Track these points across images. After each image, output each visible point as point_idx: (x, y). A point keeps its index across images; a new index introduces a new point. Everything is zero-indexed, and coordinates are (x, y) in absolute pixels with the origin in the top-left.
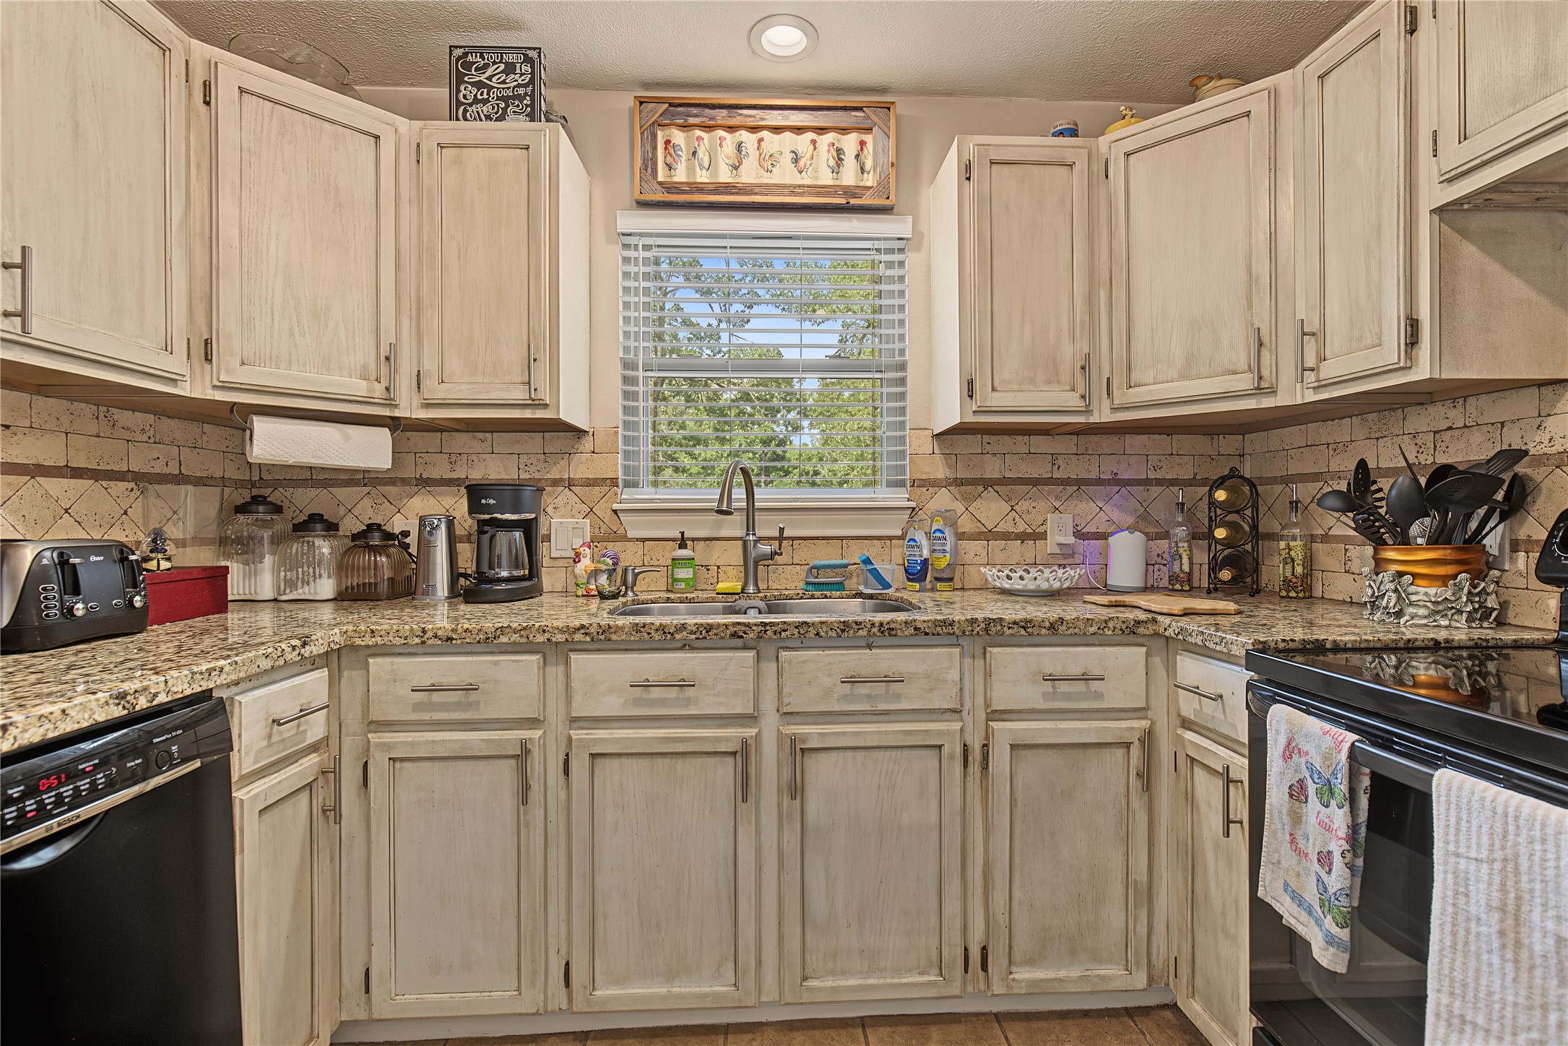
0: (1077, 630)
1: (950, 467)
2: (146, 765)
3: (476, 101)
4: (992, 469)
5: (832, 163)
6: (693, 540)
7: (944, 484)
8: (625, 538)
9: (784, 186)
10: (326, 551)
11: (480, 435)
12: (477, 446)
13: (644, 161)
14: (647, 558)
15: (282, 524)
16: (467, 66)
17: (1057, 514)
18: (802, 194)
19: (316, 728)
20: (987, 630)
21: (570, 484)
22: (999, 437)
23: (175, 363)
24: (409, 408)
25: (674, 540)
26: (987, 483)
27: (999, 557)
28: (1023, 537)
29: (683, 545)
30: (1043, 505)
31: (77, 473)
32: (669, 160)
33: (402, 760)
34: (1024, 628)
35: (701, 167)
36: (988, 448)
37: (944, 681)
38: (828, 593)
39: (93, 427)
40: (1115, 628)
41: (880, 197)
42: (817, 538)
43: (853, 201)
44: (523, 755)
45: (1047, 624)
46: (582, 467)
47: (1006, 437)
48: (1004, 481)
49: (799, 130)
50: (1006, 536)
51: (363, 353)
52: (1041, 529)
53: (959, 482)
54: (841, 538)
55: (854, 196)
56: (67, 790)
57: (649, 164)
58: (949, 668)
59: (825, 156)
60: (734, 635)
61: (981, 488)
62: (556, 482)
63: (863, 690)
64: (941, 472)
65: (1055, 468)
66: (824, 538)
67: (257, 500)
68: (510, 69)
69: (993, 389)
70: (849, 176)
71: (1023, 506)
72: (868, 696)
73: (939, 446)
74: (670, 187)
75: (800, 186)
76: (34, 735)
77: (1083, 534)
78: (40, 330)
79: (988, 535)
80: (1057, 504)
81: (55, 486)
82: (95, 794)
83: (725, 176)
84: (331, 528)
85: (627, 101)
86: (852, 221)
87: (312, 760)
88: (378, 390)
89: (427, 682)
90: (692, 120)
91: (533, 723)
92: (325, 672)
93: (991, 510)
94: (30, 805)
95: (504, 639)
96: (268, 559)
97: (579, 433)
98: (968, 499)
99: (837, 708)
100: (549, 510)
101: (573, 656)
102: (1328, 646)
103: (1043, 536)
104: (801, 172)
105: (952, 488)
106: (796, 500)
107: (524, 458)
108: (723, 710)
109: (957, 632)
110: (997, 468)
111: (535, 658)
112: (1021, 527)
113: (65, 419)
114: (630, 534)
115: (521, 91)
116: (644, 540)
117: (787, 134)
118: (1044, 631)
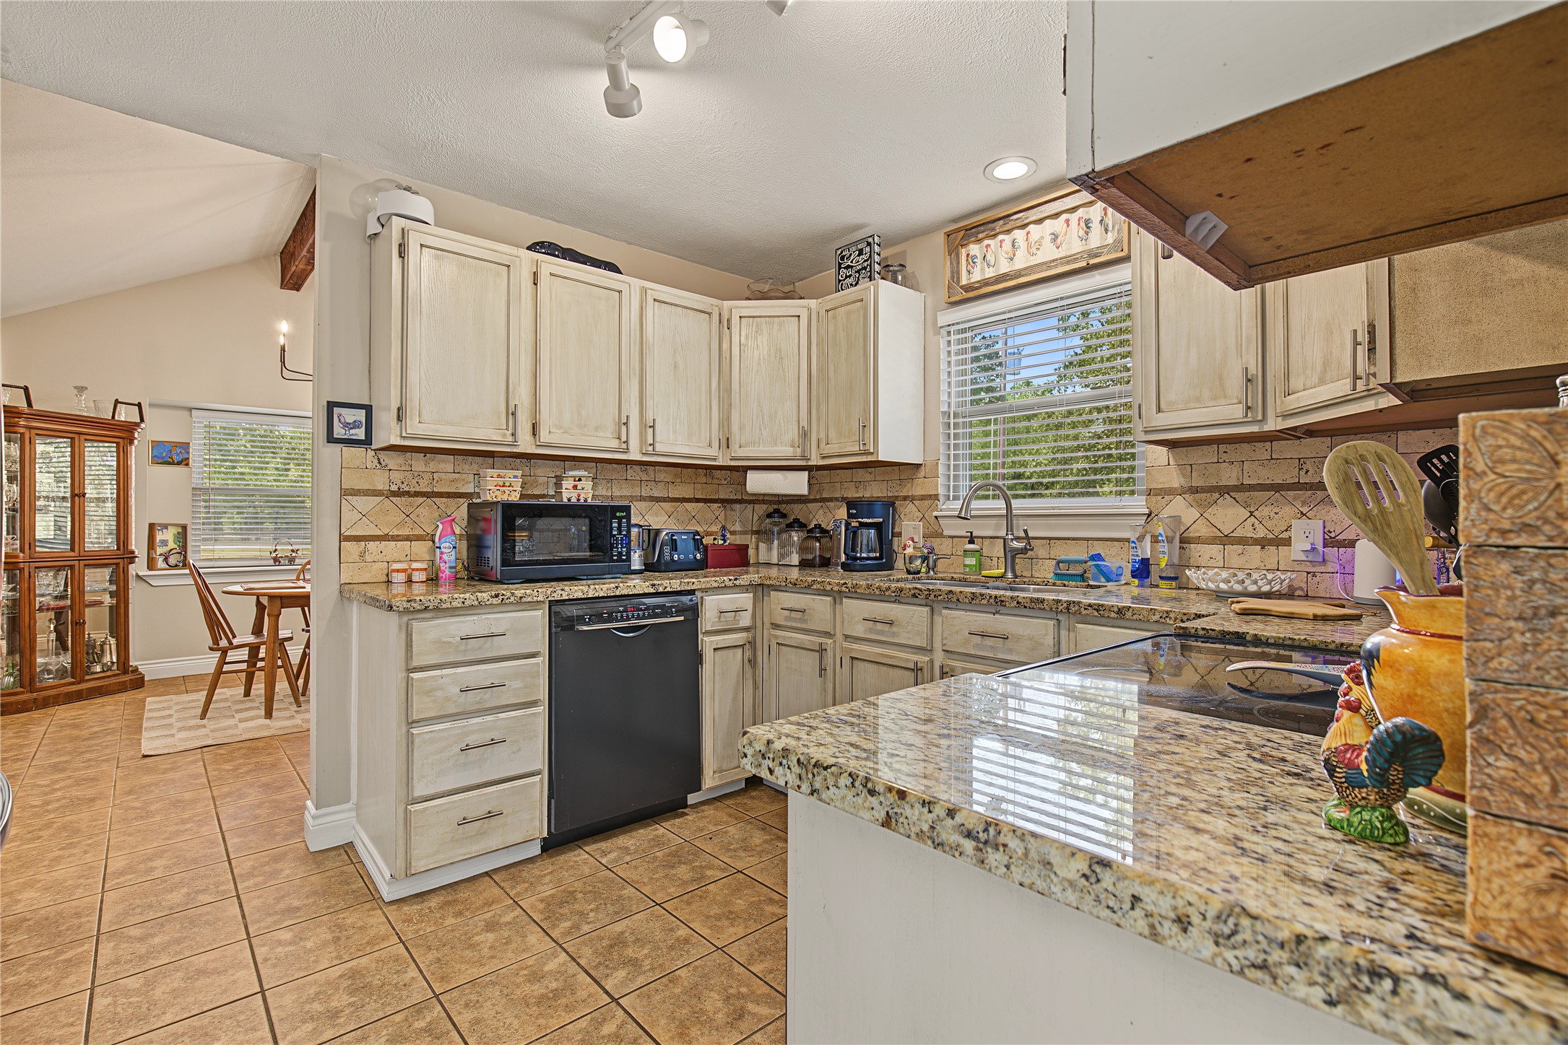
0: (1141, 617)
1: (1184, 476)
2: (661, 613)
3: (846, 277)
4: (1229, 476)
5: (1082, 233)
6: (978, 537)
7: (1179, 492)
8: (941, 535)
9: (1042, 264)
10: (796, 539)
11: (870, 470)
12: (868, 478)
13: (952, 272)
14: (954, 550)
15: (784, 522)
16: (842, 258)
17: (1304, 520)
18: (1056, 267)
19: (745, 620)
20: (1068, 609)
21: (912, 499)
22: (1237, 446)
23: (712, 452)
24: (815, 461)
25: (966, 537)
26: (1224, 490)
27: (1236, 561)
28: (1263, 543)
29: (971, 542)
30: (1287, 511)
31: (698, 500)
32: (969, 267)
33: (783, 645)
34: (1097, 610)
35: (989, 265)
36: (1225, 457)
37: (1042, 644)
38: (1066, 583)
39: (704, 480)
40: (1176, 619)
41: (1117, 251)
42: (1068, 539)
43: (1092, 262)
44: (822, 651)
45: (1116, 609)
46: (918, 489)
47: (1245, 446)
48: (1241, 488)
49: (1057, 215)
50: (1243, 541)
51: (793, 433)
52: (1285, 535)
53: (1194, 490)
54: (1088, 539)
55: (1096, 256)
56: (636, 614)
57: (956, 275)
58: (1046, 635)
59: (1076, 229)
60: (914, 596)
61: (1217, 495)
62: (905, 498)
63: (989, 642)
64: (1176, 481)
65: (1302, 473)
66: (1074, 539)
67: (776, 511)
68: (861, 252)
69: (1159, 410)
70: (1096, 240)
71: (1265, 511)
72: (992, 647)
73: (1174, 457)
74: (967, 288)
75: (1054, 261)
76: (625, 592)
77: (1337, 541)
78: (659, 448)
79: (1225, 540)
80: (1305, 510)
81: (689, 506)
82: (644, 617)
83: (1004, 268)
84: (802, 526)
85: (940, 238)
86: (1094, 276)
87: (744, 635)
88: (799, 451)
89: (789, 606)
90: (981, 236)
91: (827, 634)
92: (751, 595)
93: (1229, 516)
94: (625, 614)
95: (815, 587)
96: (776, 542)
97: (918, 466)
98: (1203, 507)
99: (973, 652)
100: (902, 516)
101: (844, 600)
102: (1248, 638)
103: (1287, 542)
104: (1058, 248)
105: (1186, 496)
106: (1053, 508)
107: (890, 483)
108: (911, 643)
109: (1047, 608)
110: (1234, 475)
111: (829, 599)
112: (1261, 533)
113: (693, 478)
114: (945, 533)
115: (865, 264)
116: (952, 537)
117: (1047, 221)
118: (1113, 615)
